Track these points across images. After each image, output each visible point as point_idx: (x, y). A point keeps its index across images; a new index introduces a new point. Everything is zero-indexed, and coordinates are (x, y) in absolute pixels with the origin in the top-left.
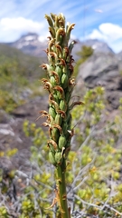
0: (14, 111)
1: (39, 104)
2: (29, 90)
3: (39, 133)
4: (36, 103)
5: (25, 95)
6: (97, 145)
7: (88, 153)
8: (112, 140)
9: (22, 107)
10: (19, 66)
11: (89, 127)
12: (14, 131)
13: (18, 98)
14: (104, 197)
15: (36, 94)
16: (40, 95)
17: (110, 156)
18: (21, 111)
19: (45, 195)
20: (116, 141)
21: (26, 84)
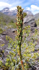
0: (2, 33)
1: (10, 31)
2: (6, 27)
3: (11, 39)
4: (9, 31)
5: (5, 28)
6: (28, 43)
7: (25, 45)
8: (32, 41)
9: (5, 32)
10: (3, 19)
11: (26, 37)
12: (2, 39)
13: (3, 29)
14: (30, 57)
15: (9, 28)
16: (10, 28)
17: (32, 46)
18: (4, 33)
19: (13, 57)
20: (33, 42)
21: (5, 25)
